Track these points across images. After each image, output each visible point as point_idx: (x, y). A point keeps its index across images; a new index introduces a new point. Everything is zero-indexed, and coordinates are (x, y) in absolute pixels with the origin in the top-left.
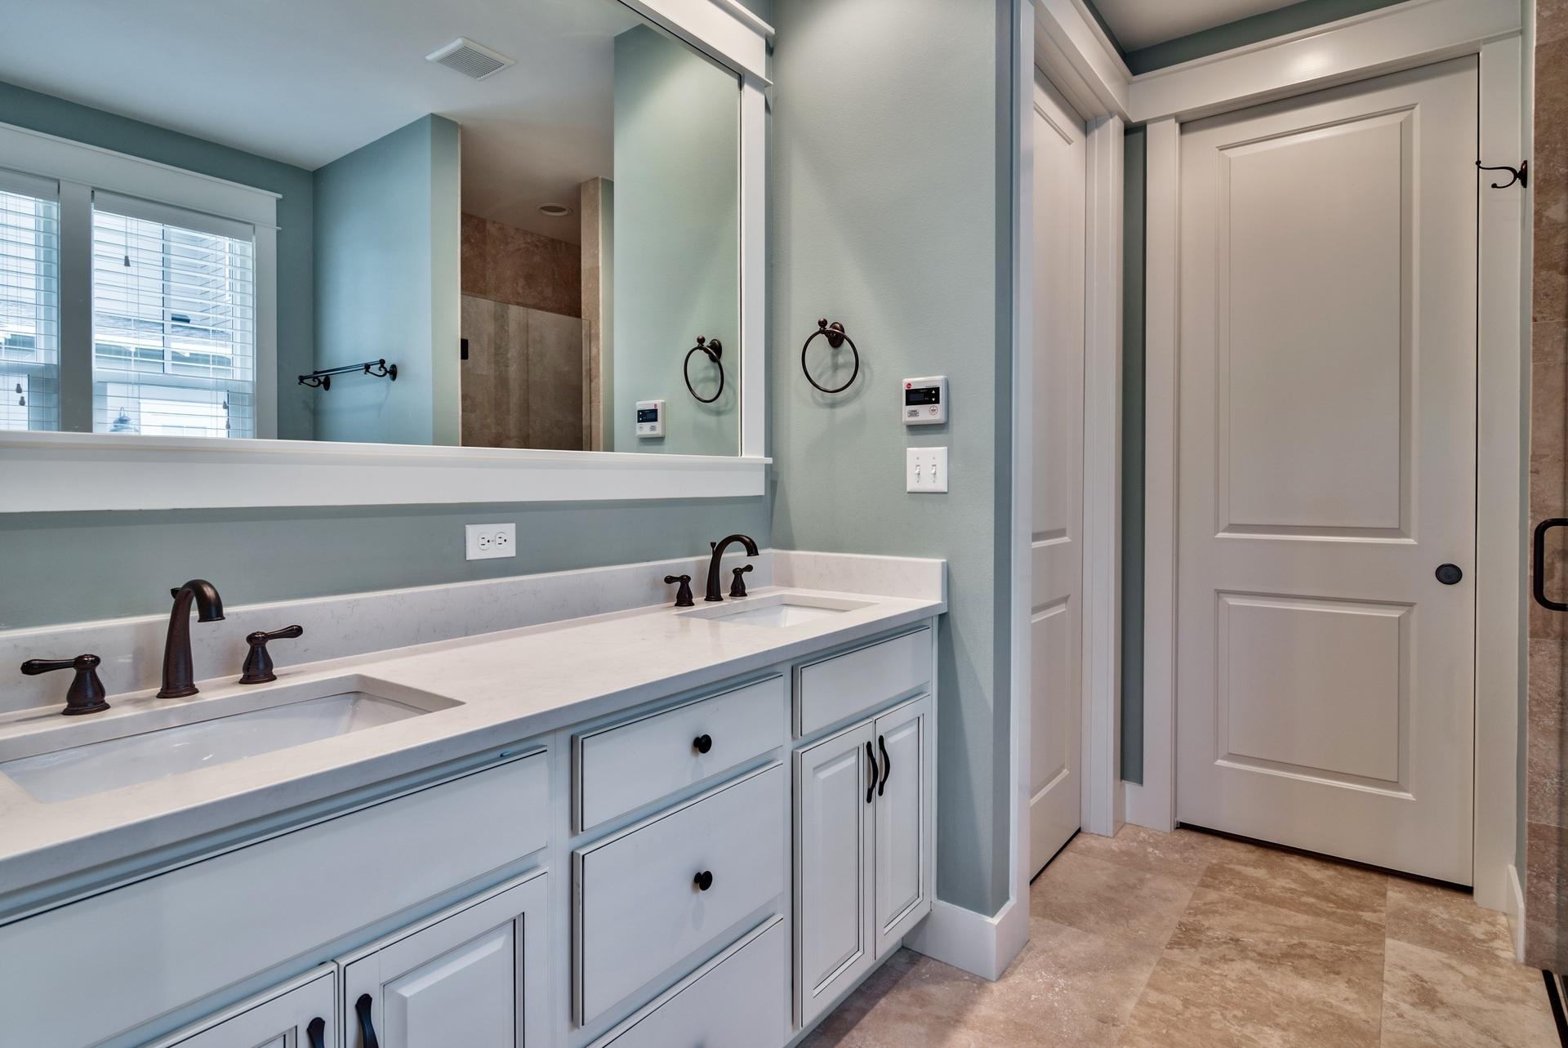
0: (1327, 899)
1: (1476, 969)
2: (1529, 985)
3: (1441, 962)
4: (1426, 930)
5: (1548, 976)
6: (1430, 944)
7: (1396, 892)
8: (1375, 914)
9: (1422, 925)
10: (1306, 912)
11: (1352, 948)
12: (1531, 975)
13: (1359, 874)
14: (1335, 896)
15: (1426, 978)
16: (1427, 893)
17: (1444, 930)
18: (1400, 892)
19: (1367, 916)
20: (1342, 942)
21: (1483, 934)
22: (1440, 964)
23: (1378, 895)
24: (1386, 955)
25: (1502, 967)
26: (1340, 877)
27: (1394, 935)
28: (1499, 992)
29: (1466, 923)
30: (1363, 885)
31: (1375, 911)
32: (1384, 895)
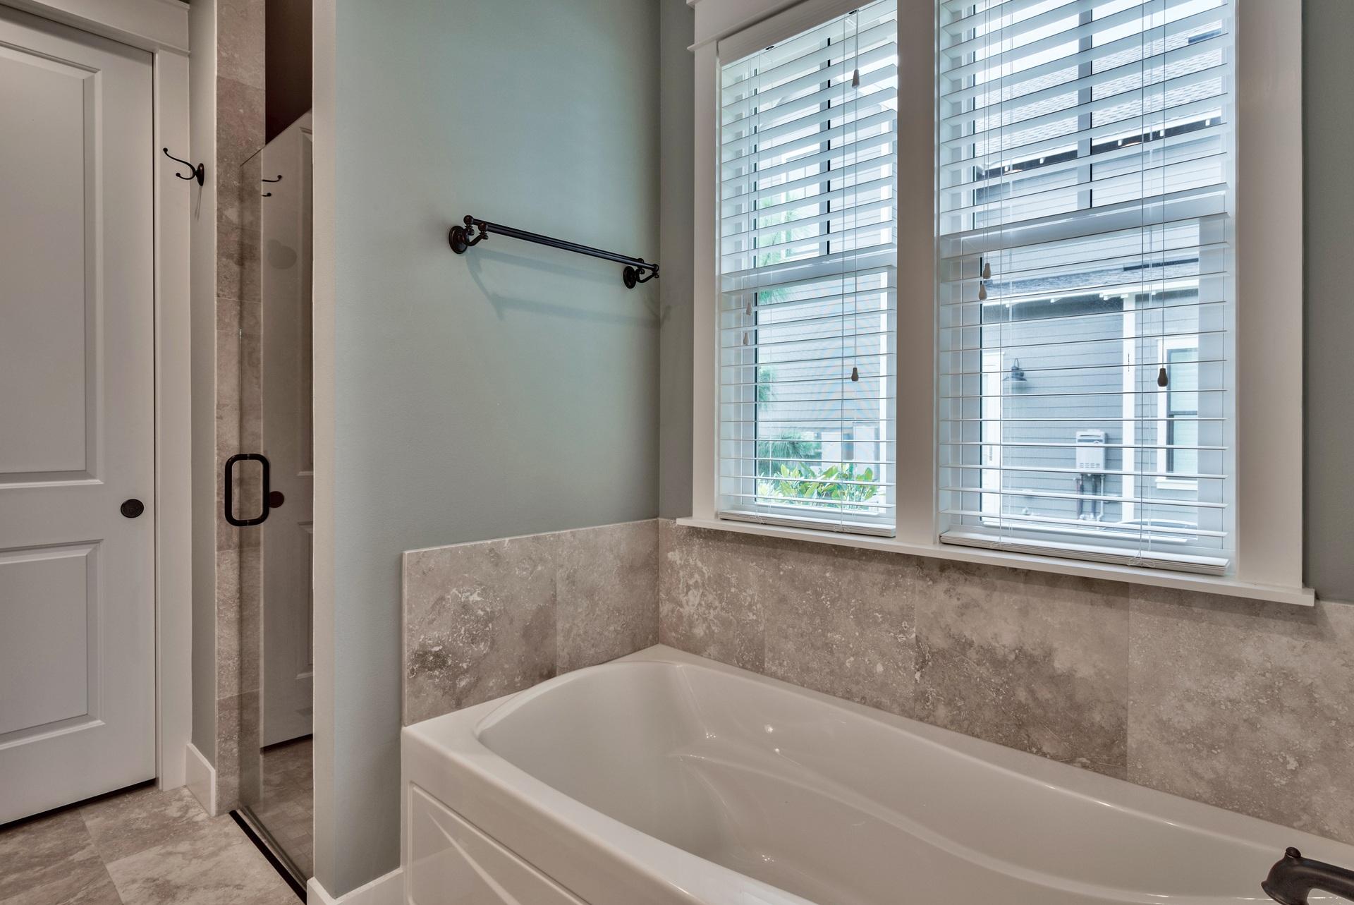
0: (30, 866)
1: (188, 842)
2: (226, 829)
3: (160, 854)
4: (135, 837)
5: (234, 815)
6: (144, 845)
7: (93, 819)
8: (85, 850)
9: (130, 834)
10: (15, 893)
11: (79, 895)
12: (224, 821)
13: (50, 822)
14: (37, 857)
15: (156, 877)
16: (119, 804)
17: (149, 826)
18: (97, 817)
19: (78, 856)
20: (68, 897)
21: (178, 811)
22: (160, 857)
23: (78, 832)
24: (114, 880)
25: (203, 828)
26: (33, 836)
27: (111, 858)
28: (211, 848)
29: (162, 811)
30: (59, 831)
31: (83, 848)
32: (84, 828)
